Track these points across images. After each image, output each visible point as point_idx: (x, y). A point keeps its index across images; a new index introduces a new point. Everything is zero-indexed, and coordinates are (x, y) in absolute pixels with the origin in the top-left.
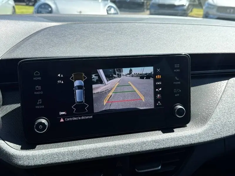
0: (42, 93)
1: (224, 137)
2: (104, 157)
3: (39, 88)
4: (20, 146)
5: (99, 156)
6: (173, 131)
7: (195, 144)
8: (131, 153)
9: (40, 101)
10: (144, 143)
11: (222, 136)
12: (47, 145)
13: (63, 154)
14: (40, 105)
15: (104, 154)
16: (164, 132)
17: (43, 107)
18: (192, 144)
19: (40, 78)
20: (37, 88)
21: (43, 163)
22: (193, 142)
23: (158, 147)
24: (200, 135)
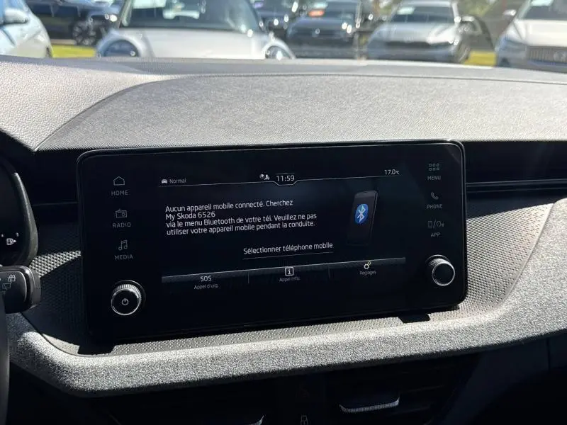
0: (129, 225)
1: (546, 334)
2: (266, 373)
3: (124, 213)
4: (78, 347)
5: (256, 371)
6: (428, 319)
7: (478, 348)
8: (329, 366)
9: (124, 245)
10: (360, 343)
11: (543, 332)
12: (139, 345)
13: (175, 365)
14: (124, 252)
15: (267, 366)
16: (405, 321)
17: (131, 257)
18: (471, 348)
19: (125, 193)
20: (120, 214)
21: (129, 385)
22: (474, 344)
23: (392, 354)
24: (489, 327)
